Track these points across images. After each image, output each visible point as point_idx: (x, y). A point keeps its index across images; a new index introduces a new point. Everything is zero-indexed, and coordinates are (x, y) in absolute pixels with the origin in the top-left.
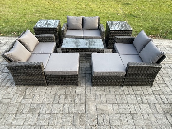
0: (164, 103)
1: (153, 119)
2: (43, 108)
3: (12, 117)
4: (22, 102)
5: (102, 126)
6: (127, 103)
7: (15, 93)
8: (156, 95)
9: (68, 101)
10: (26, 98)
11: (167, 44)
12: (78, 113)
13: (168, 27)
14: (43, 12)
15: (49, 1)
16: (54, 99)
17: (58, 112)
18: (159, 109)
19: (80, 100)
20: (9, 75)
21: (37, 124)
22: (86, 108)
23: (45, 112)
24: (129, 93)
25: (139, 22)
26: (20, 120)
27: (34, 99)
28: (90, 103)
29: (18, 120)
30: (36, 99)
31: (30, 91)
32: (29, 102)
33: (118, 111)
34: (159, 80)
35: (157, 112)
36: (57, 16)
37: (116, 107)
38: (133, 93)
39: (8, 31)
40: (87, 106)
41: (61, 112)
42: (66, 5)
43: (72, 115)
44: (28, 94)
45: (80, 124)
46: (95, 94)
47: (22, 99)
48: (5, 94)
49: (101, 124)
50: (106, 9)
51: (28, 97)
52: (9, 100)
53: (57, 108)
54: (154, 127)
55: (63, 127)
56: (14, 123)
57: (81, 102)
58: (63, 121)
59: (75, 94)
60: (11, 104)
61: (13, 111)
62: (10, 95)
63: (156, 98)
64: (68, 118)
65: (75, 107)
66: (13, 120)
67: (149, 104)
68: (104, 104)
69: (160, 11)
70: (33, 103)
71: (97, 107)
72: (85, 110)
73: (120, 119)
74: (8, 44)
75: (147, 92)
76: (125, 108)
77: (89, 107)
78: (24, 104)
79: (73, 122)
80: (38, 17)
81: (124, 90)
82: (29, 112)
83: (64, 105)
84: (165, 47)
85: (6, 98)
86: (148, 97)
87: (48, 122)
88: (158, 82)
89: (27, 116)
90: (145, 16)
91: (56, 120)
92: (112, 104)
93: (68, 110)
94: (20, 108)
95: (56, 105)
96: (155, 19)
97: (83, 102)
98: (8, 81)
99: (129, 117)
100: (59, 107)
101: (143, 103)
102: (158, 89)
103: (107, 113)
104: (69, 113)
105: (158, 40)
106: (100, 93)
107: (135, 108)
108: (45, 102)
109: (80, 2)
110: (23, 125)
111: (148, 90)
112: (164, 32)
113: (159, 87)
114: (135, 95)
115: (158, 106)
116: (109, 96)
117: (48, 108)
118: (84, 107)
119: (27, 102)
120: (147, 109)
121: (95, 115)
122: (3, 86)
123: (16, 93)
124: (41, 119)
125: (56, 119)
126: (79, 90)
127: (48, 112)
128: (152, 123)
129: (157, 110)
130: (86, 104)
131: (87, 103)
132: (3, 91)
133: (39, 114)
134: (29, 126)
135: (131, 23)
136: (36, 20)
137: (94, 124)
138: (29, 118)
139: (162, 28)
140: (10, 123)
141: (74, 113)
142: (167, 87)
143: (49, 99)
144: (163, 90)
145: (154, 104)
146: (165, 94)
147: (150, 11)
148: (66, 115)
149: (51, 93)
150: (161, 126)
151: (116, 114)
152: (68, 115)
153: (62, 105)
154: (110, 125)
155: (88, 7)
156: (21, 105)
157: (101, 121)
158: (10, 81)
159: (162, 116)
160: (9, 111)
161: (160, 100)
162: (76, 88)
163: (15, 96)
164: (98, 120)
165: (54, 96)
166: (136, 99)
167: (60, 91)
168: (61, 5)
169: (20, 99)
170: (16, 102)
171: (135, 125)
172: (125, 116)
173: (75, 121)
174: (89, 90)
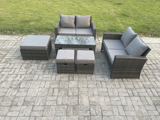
0: (155, 96)
1: (144, 111)
2: (38, 101)
3: (6, 109)
4: (17, 96)
5: (94, 117)
6: (119, 96)
8: (147, 88)
9: (62, 94)
10: (20, 91)
11: (158, 42)
12: (71, 105)
13: (159, 25)
14: (35, 12)
15: (42, 1)
16: (48, 92)
17: (52, 104)
18: (150, 102)
19: (73, 93)
20: (4, 71)
21: (32, 116)
22: (79, 100)
23: (40, 105)
24: (121, 87)
25: (130, 21)
26: (15, 112)
27: (28, 93)
28: (83, 96)
29: (13, 112)
30: (30, 93)
31: (25, 85)
32: (24, 95)
33: (110, 103)
34: (150, 75)
35: (147, 104)
36: (49, 15)
37: (107, 100)
38: (124, 86)
39: (1, 30)
41: (55, 104)
42: (58, 5)
43: (66, 107)
44: (22, 88)
45: (74, 115)
46: (88, 88)
47: (16, 92)
50: (98, 8)
51: (23, 90)
52: (4, 94)
53: (51, 101)
54: (144, 118)
55: (56, 118)
56: (9, 114)
57: (74, 95)
58: (57, 112)
59: (68, 88)
60: (6, 97)
61: (8, 103)
62: (4, 89)
63: (147, 92)
64: (61, 109)
65: (68, 99)
66: (8, 112)
67: (140, 97)
68: (96, 97)
69: (151, 11)
70: (28, 96)
71: (90, 100)
72: (78, 102)
73: (111, 111)
74: (1, 42)
75: (137, 86)
76: (116, 100)
77: (81, 100)
78: (19, 97)
79: (67, 113)
80: (31, 16)
81: (116, 84)
82: (23, 105)
83: (57, 98)
84: (156, 44)
85: (1, 91)
86: (139, 91)
87: (42, 114)
89: (22, 108)
90: (136, 15)
92: (104, 96)
94: (15, 101)
95: (50, 97)
96: (146, 18)
97: (76, 95)
99: (121, 109)
100: (53, 100)
101: (134, 96)
102: (148, 84)
103: (99, 105)
104: (62, 104)
105: (149, 38)
106: (92, 87)
107: (126, 100)
108: (39, 95)
109: (72, 2)
110: (18, 116)
111: (139, 84)
112: (155, 30)
113: (150, 81)
114: (126, 88)
115: (148, 99)
116: (101, 90)
117: (42, 101)
118: (77, 99)
119: (21, 95)
120: (138, 101)
121: (87, 107)
123: (10, 87)
124: (36, 111)
125: (50, 111)
126: (72, 84)
127: (42, 104)
128: (142, 114)
129: (148, 103)
131: (80, 96)
133: (33, 106)
134: (24, 118)
135: (123, 22)
136: (29, 19)
137: (87, 114)
138: (23, 110)
139: (153, 27)
140: (5, 114)
141: (67, 105)
142: (157, 82)
143: (43, 92)
144: (154, 84)
145: (145, 97)
146: (155, 87)
147: (142, 11)
148: (60, 107)
149: (45, 87)
150: (151, 117)
151: (108, 105)
152: (61, 106)
153: (56, 98)
154: (102, 115)
155: (81, 7)
156: (15, 98)
157: (93, 112)
159: (152, 108)
160: (4, 104)
161: (151, 93)
162: (69, 82)
163: (10, 90)
164: (90, 111)
165: (48, 89)
166: (127, 92)
167: (54, 85)
168: (53, 5)
169: (14, 92)
170: (11, 96)
171: (127, 116)
172: (116, 108)
173: (69, 112)
174: (82, 84)
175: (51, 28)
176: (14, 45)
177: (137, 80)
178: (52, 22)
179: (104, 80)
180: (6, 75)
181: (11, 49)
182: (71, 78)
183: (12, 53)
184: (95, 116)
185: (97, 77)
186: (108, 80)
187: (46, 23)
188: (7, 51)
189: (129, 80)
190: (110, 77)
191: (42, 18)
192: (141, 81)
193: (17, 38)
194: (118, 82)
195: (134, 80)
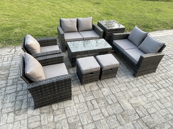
2: (83, 119)
4: (55, 120)
6: (150, 92)
7: (40, 112)
8: (165, 79)
9: (102, 104)
10: (57, 114)
12: (118, 113)
15: (15, 3)
16: (87, 106)
17: (100, 118)
19: (112, 101)
20: (19, 95)
22: (122, 106)
23: (88, 123)
27: (67, 113)
28: (122, 101)
30: (69, 113)
31: (57, 106)
32: (64, 117)
33: (148, 101)
37: (144, 98)
38: (148, 82)
40: (121, 104)
41: (103, 117)
42: (37, 7)
43: (114, 116)
44: (56, 110)
45: (127, 122)
46: (121, 91)
47: (52, 117)
48: (28, 118)
49: (142, 116)
50: (81, 9)
51: (59, 112)
52: (38, 123)
53: (97, 115)
57: (114, 102)
58: (110, 125)
59: (104, 96)
60: (44, 127)
62: (34, 117)
63: (166, 82)
64: (112, 120)
65: (112, 108)
67: (165, 88)
68: (134, 98)
70: (69, 117)
71: (131, 103)
72: (122, 108)
73: (153, 107)
75: (157, 79)
76: (151, 96)
77: (124, 105)
78: (59, 121)
79: (119, 123)
80: (11, 22)
81: (141, 81)
85: (33, 121)
86: (161, 83)
88: (160, 69)
90: (118, 14)
91: (103, 126)
92: (140, 96)
93: (108, 114)
95: (93, 112)
97: (116, 102)
98: (22, 103)
99: (158, 102)
100: (97, 113)
102: (163, 75)
103: (141, 105)
106: (125, 89)
107: (158, 94)
108: (81, 112)
109: (50, 2)
111: (158, 77)
113: (163, 73)
114: (151, 83)
115: (171, 88)
116: (133, 90)
117: (87, 118)
118: (120, 106)
119: (61, 118)
120: (166, 92)
121: (133, 110)
122: (19, 110)
126: (105, 91)
127: (90, 121)
130: (120, 102)
132: (23, 115)
133: (82, 126)
136: (11, 26)
137: (137, 118)
141: (114, 114)
142: (168, 72)
143: (82, 108)
144: (167, 74)
145: (168, 87)
146: (170, 77)
147: (120, 9)
149: (81, 102)
152: (110, 118)
153: (99, 110)
154: (150, 114)
155: (63, 8)
156: (56, 123)
157: (141, 114)
158: (24, 102)
161: (170, 83)
162: (101, 90)
163: (42, 116)
164: (138, 114)
165: (85, 103)
166: (154, 86)
167: (88, 97)
168: (31, 7)
169: (50, 118)
170: (48, 122)
171: (166, 108)
172: (155, 103)
173: (120, 121)
174: (114, 89)
175: (43, 34)
176: (10, 60)
177: (155, 74)
178: (41, 26)
179: (130, 80)
180: (26, 100)
181: (10, 66)
182: (100, 86)
183: (15, 71)
184: (144, 117)
185: (122, 78)
186: (133, 79)
187: (33, 28)
188: (7, 69)
189: (149, 75)
190: (133, 77)
191: (26, 23)
192: (158, 74)
193: (9, 51)
194: (142, 79)
195: (152, 74)
